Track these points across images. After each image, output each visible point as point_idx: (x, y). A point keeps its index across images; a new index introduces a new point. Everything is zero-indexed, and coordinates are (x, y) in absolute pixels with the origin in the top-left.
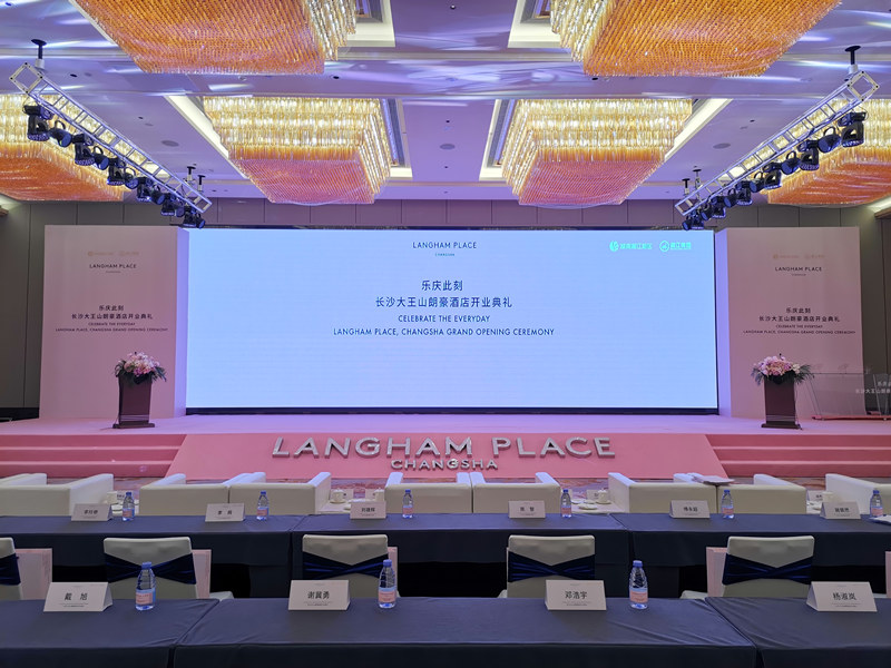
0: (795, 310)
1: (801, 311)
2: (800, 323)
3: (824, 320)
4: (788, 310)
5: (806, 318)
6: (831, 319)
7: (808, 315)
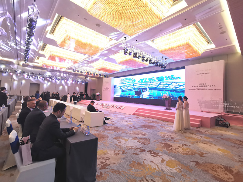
0: (202, 84)
1: (204, 84)
2: (203, 87)
3: (211, 86)
4: (200, 84)
5: (205, 86)
6: (213, 86)
7: (205, 85)
